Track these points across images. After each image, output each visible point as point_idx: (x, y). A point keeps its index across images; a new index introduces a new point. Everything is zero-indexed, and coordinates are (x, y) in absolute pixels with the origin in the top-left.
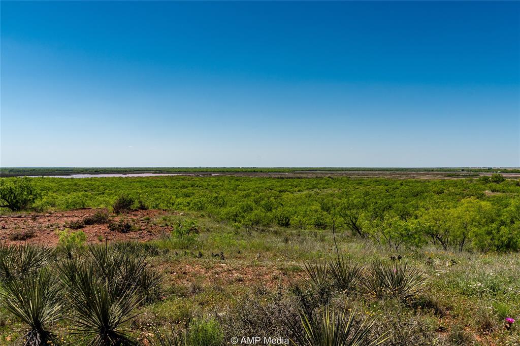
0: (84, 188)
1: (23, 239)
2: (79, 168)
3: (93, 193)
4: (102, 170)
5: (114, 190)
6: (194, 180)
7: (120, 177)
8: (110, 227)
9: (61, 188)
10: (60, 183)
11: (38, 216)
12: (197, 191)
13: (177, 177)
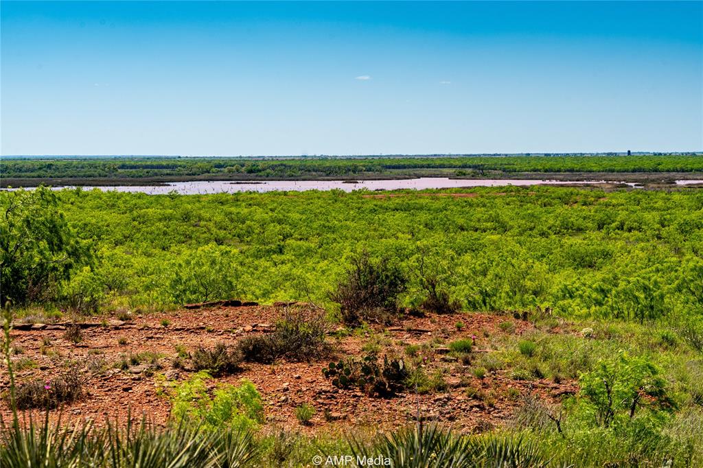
0: (214, 230)
1: (48, 406)
2: (195, 160)
3: (245, 248)
4: (273, 167)
5: (317, 240)
6: (607, 205)
7: (334, 192)
8: (333, 373)
9: (139, 230)
10: (135, 213)
11: (86, 326)
12: (620, 244)
13: (541, 193)
